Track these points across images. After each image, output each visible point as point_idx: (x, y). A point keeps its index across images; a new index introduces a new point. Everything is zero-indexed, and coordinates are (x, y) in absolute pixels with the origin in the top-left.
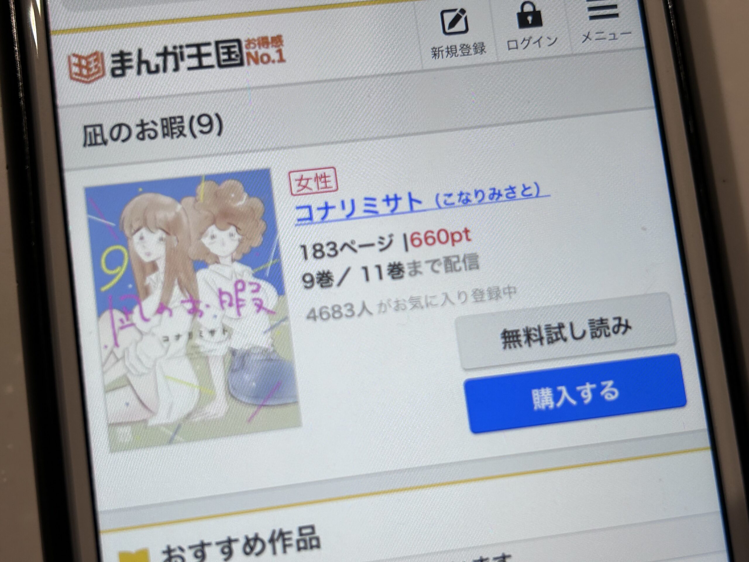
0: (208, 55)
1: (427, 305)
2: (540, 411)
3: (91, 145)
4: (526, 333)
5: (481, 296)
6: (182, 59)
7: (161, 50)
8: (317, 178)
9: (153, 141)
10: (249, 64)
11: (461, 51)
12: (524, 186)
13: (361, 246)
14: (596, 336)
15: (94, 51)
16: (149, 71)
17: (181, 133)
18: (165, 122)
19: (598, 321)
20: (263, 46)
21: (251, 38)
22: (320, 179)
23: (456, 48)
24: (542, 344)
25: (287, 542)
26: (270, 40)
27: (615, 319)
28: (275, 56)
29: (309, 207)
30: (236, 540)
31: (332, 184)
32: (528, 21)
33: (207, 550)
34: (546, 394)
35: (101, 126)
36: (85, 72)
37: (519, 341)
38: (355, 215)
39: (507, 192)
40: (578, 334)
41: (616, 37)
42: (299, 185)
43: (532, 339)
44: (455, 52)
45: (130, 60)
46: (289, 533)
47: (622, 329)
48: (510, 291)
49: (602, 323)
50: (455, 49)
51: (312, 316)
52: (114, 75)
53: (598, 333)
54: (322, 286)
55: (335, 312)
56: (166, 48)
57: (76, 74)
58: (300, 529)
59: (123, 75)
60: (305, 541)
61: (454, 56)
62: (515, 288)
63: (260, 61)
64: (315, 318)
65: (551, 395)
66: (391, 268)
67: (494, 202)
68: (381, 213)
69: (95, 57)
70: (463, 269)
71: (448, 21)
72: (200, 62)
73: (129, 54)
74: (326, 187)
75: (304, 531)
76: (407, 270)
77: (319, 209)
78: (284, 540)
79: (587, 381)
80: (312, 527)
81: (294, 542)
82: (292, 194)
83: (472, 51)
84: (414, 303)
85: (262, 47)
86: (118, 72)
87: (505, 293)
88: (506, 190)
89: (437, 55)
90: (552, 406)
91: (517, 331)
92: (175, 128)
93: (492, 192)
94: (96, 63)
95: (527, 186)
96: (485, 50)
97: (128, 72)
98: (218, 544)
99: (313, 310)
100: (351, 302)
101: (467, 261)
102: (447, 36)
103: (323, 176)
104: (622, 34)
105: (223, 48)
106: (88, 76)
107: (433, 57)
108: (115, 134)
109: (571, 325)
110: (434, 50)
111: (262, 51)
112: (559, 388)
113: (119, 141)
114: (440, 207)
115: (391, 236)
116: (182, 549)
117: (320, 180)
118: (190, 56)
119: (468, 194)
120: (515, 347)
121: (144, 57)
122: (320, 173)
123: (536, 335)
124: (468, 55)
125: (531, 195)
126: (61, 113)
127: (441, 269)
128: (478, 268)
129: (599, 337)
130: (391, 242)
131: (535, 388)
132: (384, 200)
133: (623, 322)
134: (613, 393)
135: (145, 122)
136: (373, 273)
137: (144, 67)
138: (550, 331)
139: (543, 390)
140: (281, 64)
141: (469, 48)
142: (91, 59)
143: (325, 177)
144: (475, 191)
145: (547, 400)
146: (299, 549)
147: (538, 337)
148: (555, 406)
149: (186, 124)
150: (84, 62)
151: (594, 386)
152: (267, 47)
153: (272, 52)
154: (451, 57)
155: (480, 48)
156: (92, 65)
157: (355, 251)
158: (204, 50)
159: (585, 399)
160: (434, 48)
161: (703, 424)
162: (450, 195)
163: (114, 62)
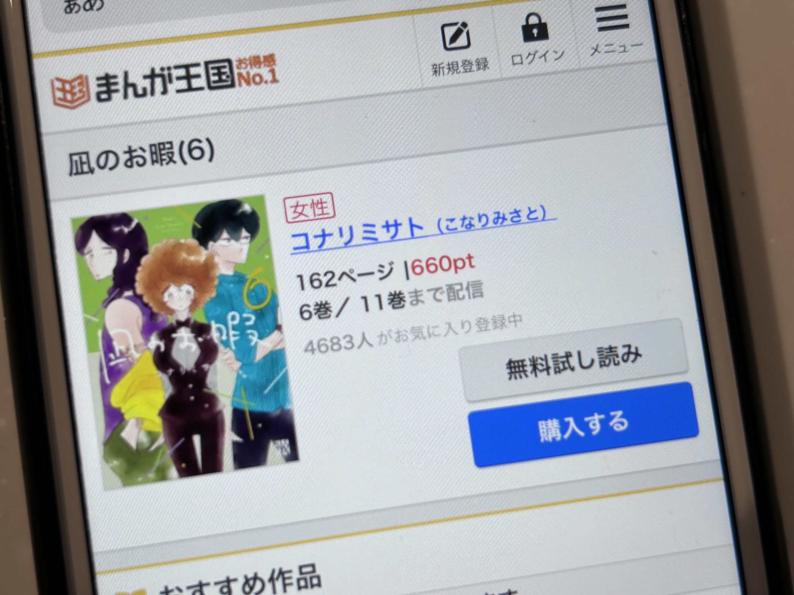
0: (198, 76)
1: (430, 336)
2: (546, 443)
3: (77, 173)
4: (532, 363)
5: (485, 325)
6: (171, 81)
7: (148, 72)
8: (313, 204)
9: (142, 168)
10: (240, 85)
11: (463, 67)
12: (529, 208)
13: (359, 275)
14: (605, 365)
15: (78, 75)
16: (136, 95)
17: (171, 160)
18: (153, 148)
19: (606, 349)
20: (255, 66)
21: (242, 58)
22: (317, 205)
23: (457, 64)
24: (548, 374)
25: (287, 581)
26: (262, 60)
27: (624, 346)
28: (268, 77)
29: (306, 235)
30: (235, 580)
31: (329, 210)
32: (534, 34)
33: (205, 589)
34: (553, 425)
35: (87, 153)
36: (69, 97)
37: (524, 371)
38: (353, 243)
39: (512, 215)
40: (586, 363)
41: (626, 50)
42: (295, 212)
43: (538, 369)
44: (456, 68)
45: (116, 84)
46: (290, 572)
47: (632, 357)
48: (516, 319)
49: (611, 352)
50: (456, 66)
51: (310, 348)
52: (99, 100)
53: (607, 362)
54: (320, 318)
55: (334, 344)
56: (153, 70)
57: (60, 99)
58: (301, 568)
59: (109, 99)
60: (305, 579)
61: (455, 73)
62: (520, 316)
63: (251, 81)
64: (313, 351)
65: (559, 426)
66: (392, 297)
67: (499, 227)
68: (380, 240)
69: (79, 81)
70: (467, 297)
71: (448, 35)
72: (189, 84)
73: (115, 77)
74: (323, 214)
75: (304, 570)
76: (408, 299)
77: (316, 237)
78: (284, 579)
79: (595, 412)
80: (313, 566)
81: (294, 581)
82: (287, 221)
83: (474, 68)
84: (416, 334)
85: (253, 67)
86: (104, 96)
87: (510, 322)
88: (511, 213)
89: (438, 72)
90: (559, 438)
91: (523, 361)
92: (164, 155)
93: (496, 215)
94: (81, 87)
95: (532, 209)
96: (488, 66)
97: (114, 95)
98: (216, 584)
99: (311, 343)
100: (350, 333)
101: (470, 288)
102: (448, 52)
103: (320, 201)
104: (633, 46)
105: (213, 68)
106: (72, 102)
107: (433, 74)
108: (102, 163)
109: (579, 353)
110: (435, 67)
111: (254, 71)
112: (567, 419)
113: (106, 170)
114: (442, 233)
115: (391, 263)
116: (180, 590)
117: (317, 207)
118: (179, 78)
119: (472, 218)
120: (521, 377)
121: (130, 81)
122: (316, 198)
123: (542, 365)
124: (470, 71)
125: (537, 218)
126: (46, 141)
127: (444, 297)
128: (482, 296)
129: (608, 366)
130: (391, 269)
131: (542, 420)
132: (383, 227)
133: (633, 350)
134: (622, 424)
135: (133, 148)
136: (373, 303)
137: (130, 90)
138: (558, 361)
139: (549, 421)
140: (274, 85)
141: (471, 63)
142: (76, 83)
143: (321, 203)
144: (479, 215)
145: (554, 432)
146: (300, 588)
147: (545, 367)
148: (562, 438)
149: (176, 150)
150: (68, 87)
151: (602, 416)
152: (259, 67)
153: (264, 71)
154: (453, 74)
155: (483, 64)
156: (76, 90)
157: (354, 280)
158: (193, 71)
159: (593, 430)
160: (434, 65)
161: (716, 455)
162: (452, 220)
163: (99, 85)
